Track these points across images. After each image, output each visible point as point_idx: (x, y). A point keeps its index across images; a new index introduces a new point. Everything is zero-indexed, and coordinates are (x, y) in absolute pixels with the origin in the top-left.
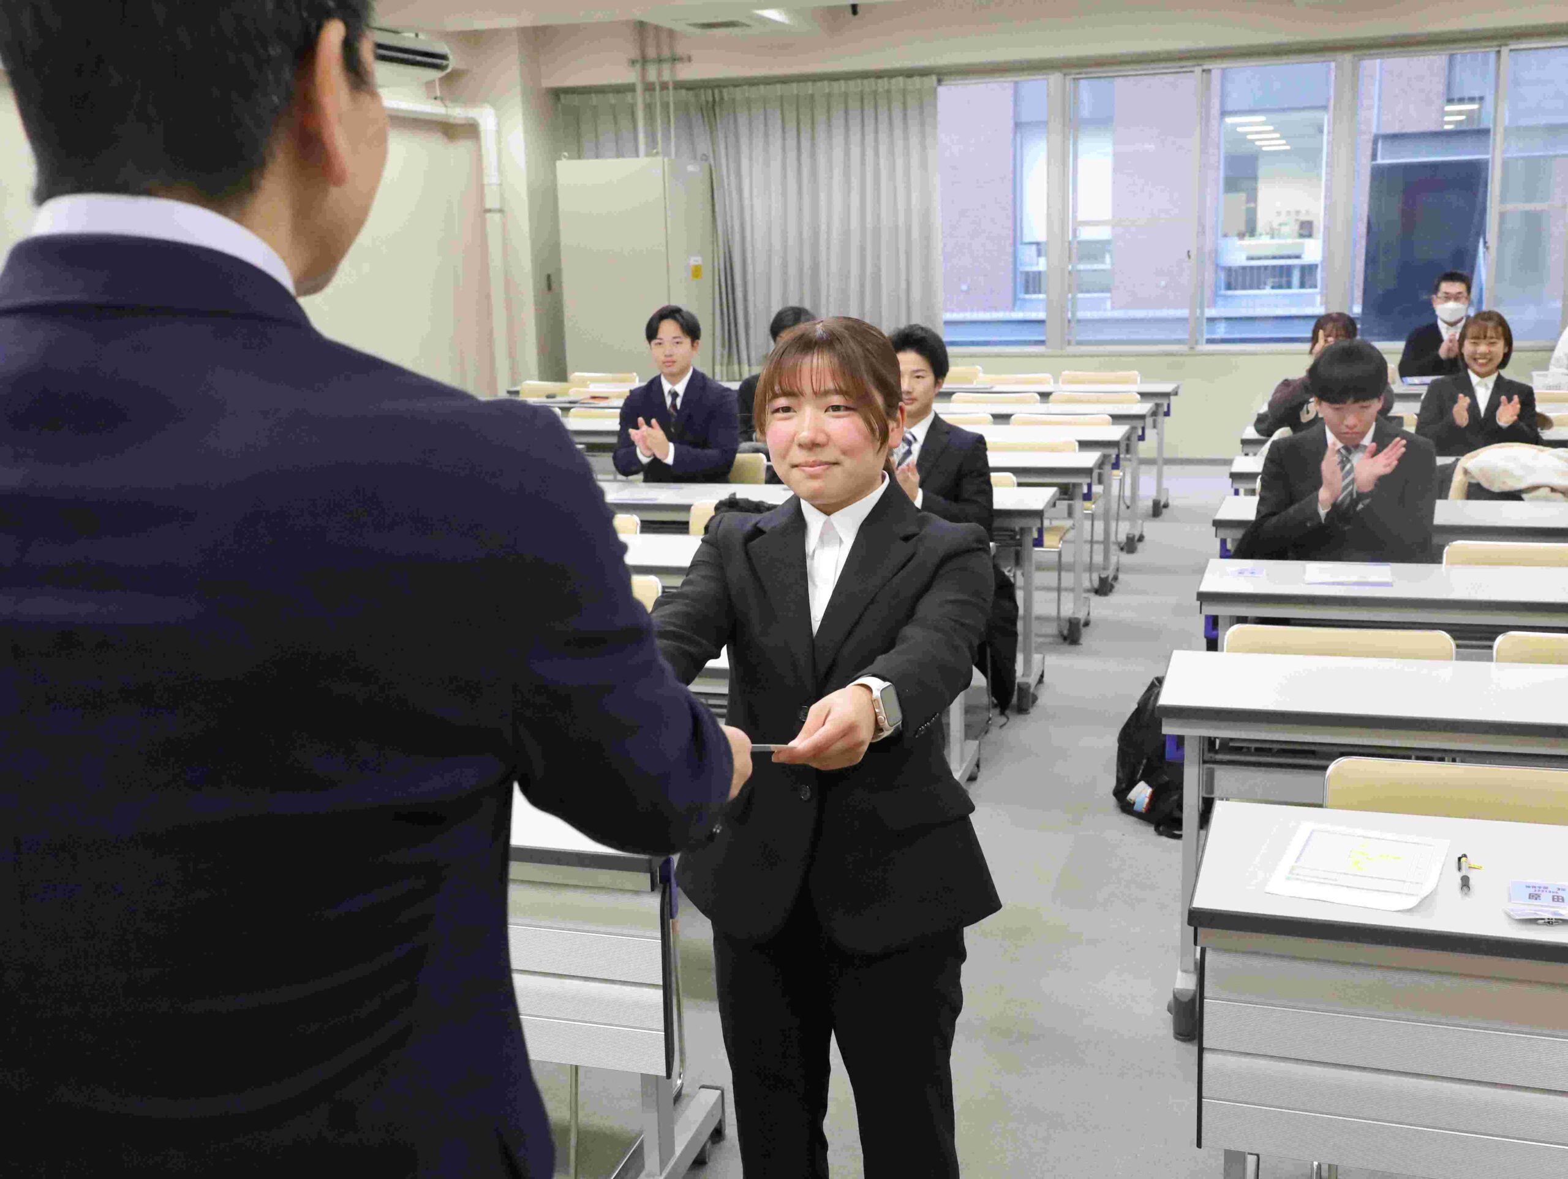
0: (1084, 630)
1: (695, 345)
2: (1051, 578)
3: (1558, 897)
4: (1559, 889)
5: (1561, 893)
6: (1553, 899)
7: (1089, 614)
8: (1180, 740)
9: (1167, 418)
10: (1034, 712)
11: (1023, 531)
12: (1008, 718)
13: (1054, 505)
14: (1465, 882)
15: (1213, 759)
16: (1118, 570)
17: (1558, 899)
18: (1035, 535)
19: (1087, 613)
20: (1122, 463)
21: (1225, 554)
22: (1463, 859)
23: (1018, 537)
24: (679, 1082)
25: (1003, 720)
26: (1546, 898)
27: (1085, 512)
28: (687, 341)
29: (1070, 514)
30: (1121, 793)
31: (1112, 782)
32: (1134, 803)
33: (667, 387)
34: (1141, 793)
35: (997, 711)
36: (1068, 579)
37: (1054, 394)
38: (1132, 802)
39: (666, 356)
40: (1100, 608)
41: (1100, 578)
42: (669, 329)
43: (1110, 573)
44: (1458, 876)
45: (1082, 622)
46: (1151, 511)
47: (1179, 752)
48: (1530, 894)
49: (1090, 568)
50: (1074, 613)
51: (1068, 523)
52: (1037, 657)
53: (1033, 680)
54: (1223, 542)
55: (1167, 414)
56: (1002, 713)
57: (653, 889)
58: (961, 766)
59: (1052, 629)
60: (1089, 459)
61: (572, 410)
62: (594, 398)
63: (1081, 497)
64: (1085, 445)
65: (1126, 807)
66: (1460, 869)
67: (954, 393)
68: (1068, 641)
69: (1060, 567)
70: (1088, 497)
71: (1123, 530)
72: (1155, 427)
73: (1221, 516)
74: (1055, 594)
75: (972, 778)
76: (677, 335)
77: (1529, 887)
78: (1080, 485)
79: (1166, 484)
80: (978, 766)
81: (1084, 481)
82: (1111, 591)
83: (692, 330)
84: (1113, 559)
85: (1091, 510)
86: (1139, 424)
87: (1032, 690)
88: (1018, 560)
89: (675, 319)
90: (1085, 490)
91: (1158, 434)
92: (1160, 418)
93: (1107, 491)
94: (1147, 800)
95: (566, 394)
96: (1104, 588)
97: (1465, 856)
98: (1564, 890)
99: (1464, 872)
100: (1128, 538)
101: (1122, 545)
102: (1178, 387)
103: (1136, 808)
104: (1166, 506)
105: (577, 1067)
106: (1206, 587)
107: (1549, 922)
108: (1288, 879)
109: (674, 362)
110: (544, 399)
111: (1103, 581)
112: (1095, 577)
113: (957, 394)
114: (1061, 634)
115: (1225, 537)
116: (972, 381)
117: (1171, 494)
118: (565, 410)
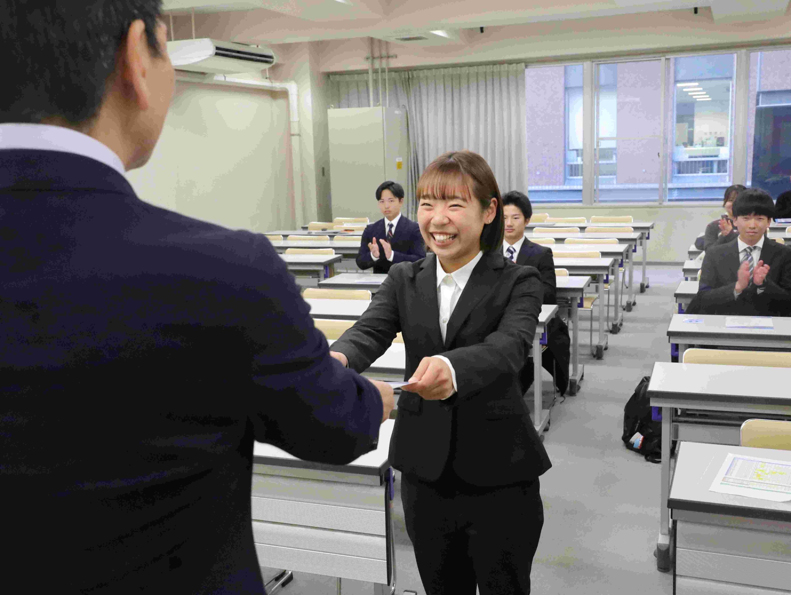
0: (605, 352)
1: (401, 201)
2: (587, 324)
7: (607, 343)
8: (660, 409)
9: (647, 241)
10: (578, 394)
11: (572, 299)
12: (565, 398)
13: (589, 286)
15: (677, 420)
16: (622, 320)
18: (579, 302)
19: (606, 343)
20: (624, 264)
21: (681, 311)
23: (570, 302)
24: (393, 588)
25: (562, 399)
27: (605, 289)
28: (397, 200)
29: (597, 290)
30: (626, 438)
31: (622, 433)
32: (634, 444)
33: (387, 222)
34: (637, 439)
35: (559, 394)
36: (596, 325)
37: (587, 227)
38: (632, 443)
39: (386, 208)
40: (613, 340)
41: (613, 324)
42: (387, 194)
43: (618, 322)
45: (604, 348)
46: (639, 290)
47: (659, 417)
49: (608, 319)
50: (599, 343)
51: (596, 296)
52: (580, 366)
53: (578, 378)
54: (680, 305)
55: (648, 238)
56: (562, 395)
57: (381, 484)
58: (540, 423)
59: (587, 351)
60: (607, 261)
61: (335, 237)
62: (346, 230)
63: (603, 281)
64: (605, 254)
65: (629, 446)
67: (534, 227)
68: (596, 358)
69: (592, 319)
70: (606, 281)
71: (625, 300)
72: (641, 245)
73: (678, 292)
74: (589, 333)
75: (546, 430)
76: (391, 197)
78: (602, 275)
79: (647, 276)
80: (549, 423)
81: (605, 273)
82: (619, 331)
83: (399, 194)
84: (620, 315)
85: (608, 289)
86: (633, 243)
87: (577, 383)
88: (570, 314)
89: (391, 189)
90: (605, 278)
91: (643, 249)
92: (644, 241)
93: (616, 279)
94: (640, 442)
95: (332, 228)
96: (615, 330)
100: (627, 304)
101: (624, 307)
102: (653, 224)
103: (635, 446)
104: (647, 287)
105: (340, 578)
106: (672, 329)
108: (721, 483)
109: (390, 211)
110: (321, 231)
111: (615, 326)
112: (610, 324)
113: (536, 228)
114: (592, 354)
115: (681, 303)
116: (543, 221)
117: (650, 281)
118: (332, 237)
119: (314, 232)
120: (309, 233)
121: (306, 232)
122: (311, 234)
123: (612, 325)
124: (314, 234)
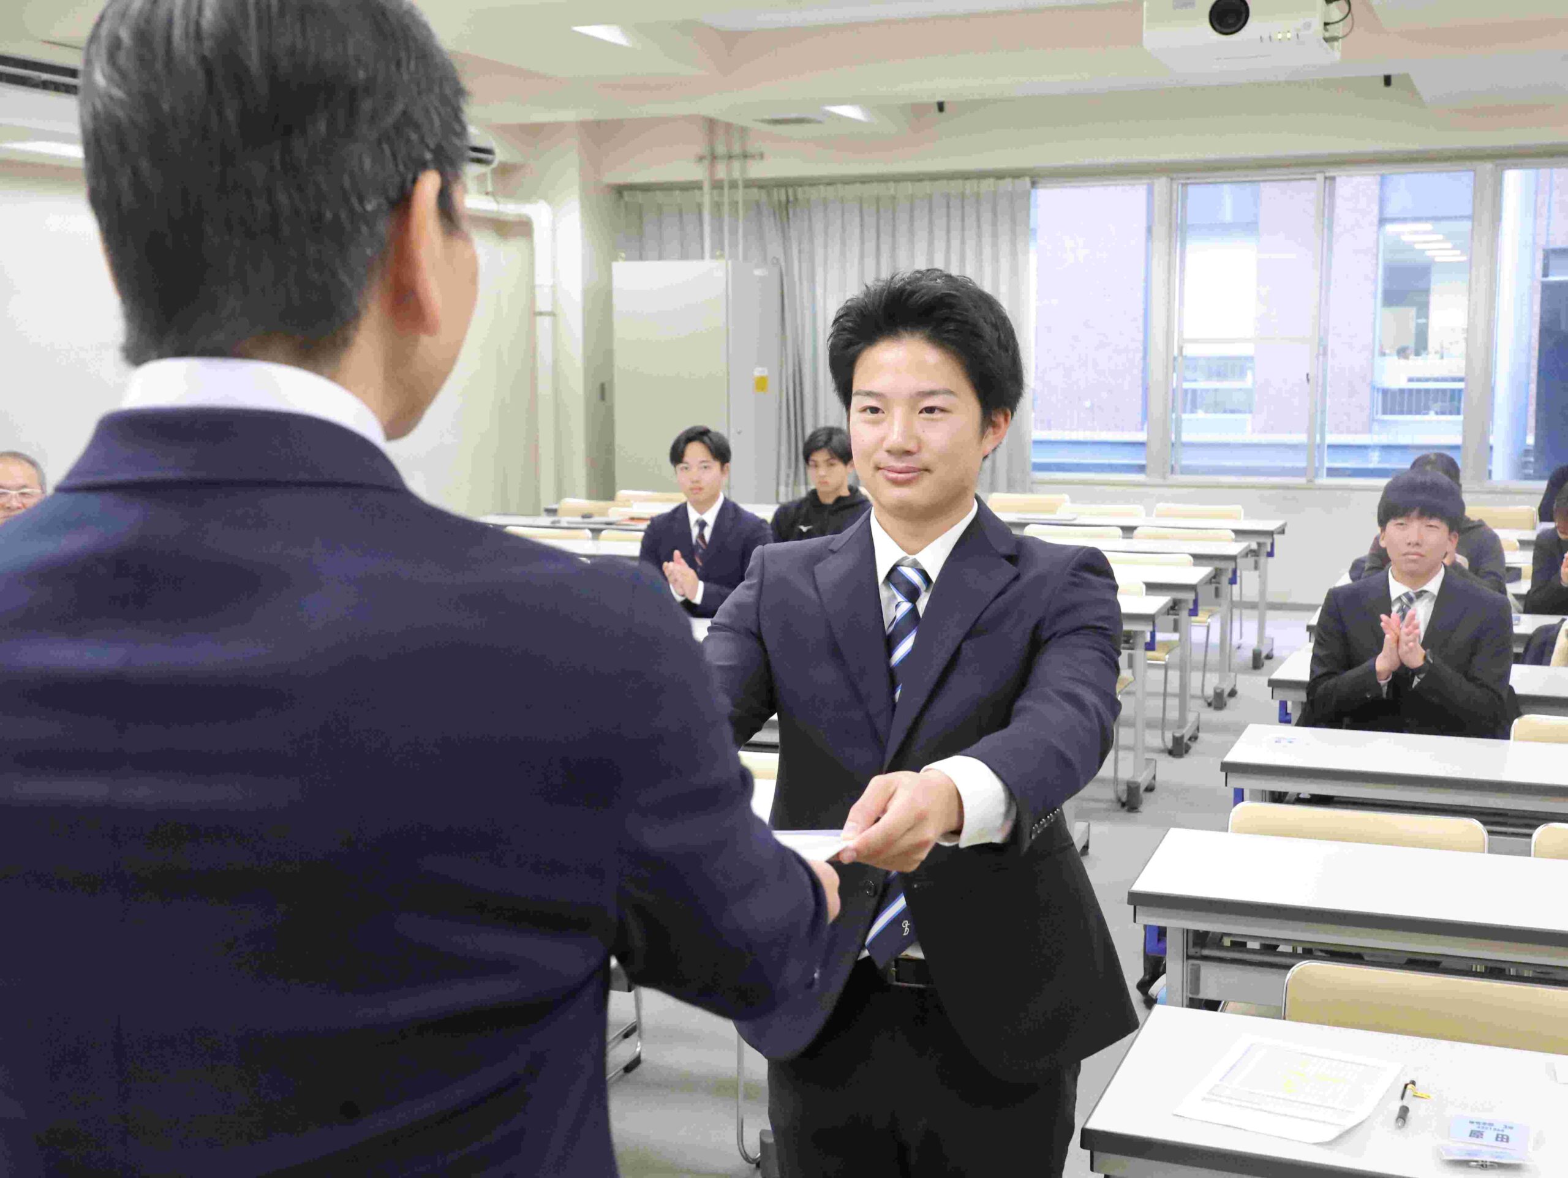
0: (1146, 797)
1: (725, 468)
3: (1503, 1135)
4: (1506, 1127)
5: (1507, 1132)
6: (1497, 1140)
7: (1154, 778)
8: (1161, 932)
9: (1270, 559)
14: (1404, 1113)
15: (1198, 955)
16: (1198, 729)
17: (1502, 1138)
19: (1151, 777)
20: (1200, 608)
21: (1285, 718)
22: (1409, 1086)
26: (1489, 1136)
27: (1149, 662)
28: (716, 465)
33: (693, 516)
37: (1138, 529)
38: (1154, 997)
39: (693, 482)
40: (1169, 770)
41: (1174, 737)
42: (696, 452)
43: (1187, 732)
44: (1395, 1106)
45: (1145, 787)
46: (1250, 663)
47: (1160, 945)
48: (1472, 1132)
49: (1163, 724)
50: (1134, 776)
51: (1130, 674)
54: (1283, 705)
55: (1271, 554)
59: (1113, 793)
60: (1155, 604)
61: (604, 533)
62: (632, 519)
63: (1143, 646)
64: (1152, 588)
66: (1402, 1097)
67: (1027, 524)
68: (1126, 808)
70: (1150, 646)
71: (1213, 682)
72: (1256, 568)
76: (704, 459)
77: (1472, 1123)
78: (1143, 632)
79: (1269, 632)
81: (1147, 629)
82: (1187, 752)
83: (721, 453)
84: (1191, 717)
85: (1165, 660)
86: (1230, 565)
89: (703, 442)
90: (1148, 639)
91: (1260, 576)
92: (1263, 559)
93: (1184, 642)
95: (603, 513)
96: (1179, 749)
97: (1413, 1083)
98: (1511, 1128)
99: (1405, 1103)
100: (1215, 692)
101: (1209, 701)
102: (1285, 525)
104: (1269, 657)
106: (1232, 757)
107: (1482, 1165)
108: (1204, 1099)
109: (701, 489)
110: (579, 519)
111: (1177, 741)
112: (1169, 737)
113: (1031, 526)
114: (1119, 800)
115: (1284, 699)
116: (1052, 511)
117: (1276, 644)
118: (596, 532)
119: (564, 521)
120: (553, 522)
121: (547, 520)
122: (557, 525)
123: (1171, 738)
124: (566, 525)
